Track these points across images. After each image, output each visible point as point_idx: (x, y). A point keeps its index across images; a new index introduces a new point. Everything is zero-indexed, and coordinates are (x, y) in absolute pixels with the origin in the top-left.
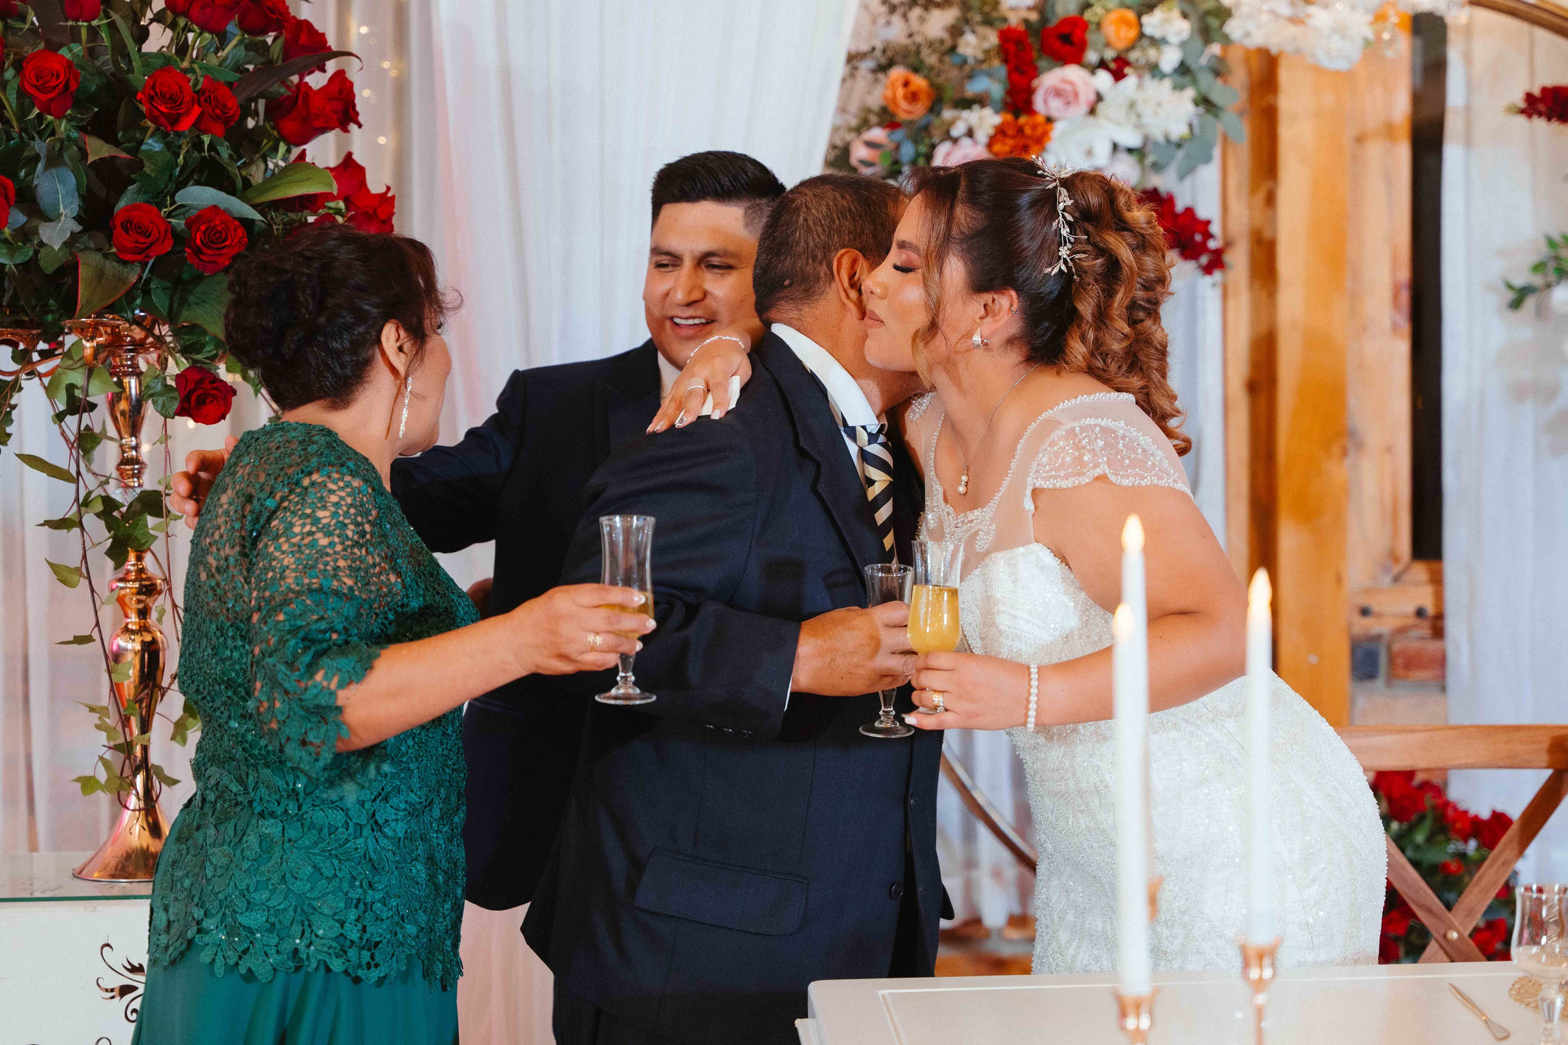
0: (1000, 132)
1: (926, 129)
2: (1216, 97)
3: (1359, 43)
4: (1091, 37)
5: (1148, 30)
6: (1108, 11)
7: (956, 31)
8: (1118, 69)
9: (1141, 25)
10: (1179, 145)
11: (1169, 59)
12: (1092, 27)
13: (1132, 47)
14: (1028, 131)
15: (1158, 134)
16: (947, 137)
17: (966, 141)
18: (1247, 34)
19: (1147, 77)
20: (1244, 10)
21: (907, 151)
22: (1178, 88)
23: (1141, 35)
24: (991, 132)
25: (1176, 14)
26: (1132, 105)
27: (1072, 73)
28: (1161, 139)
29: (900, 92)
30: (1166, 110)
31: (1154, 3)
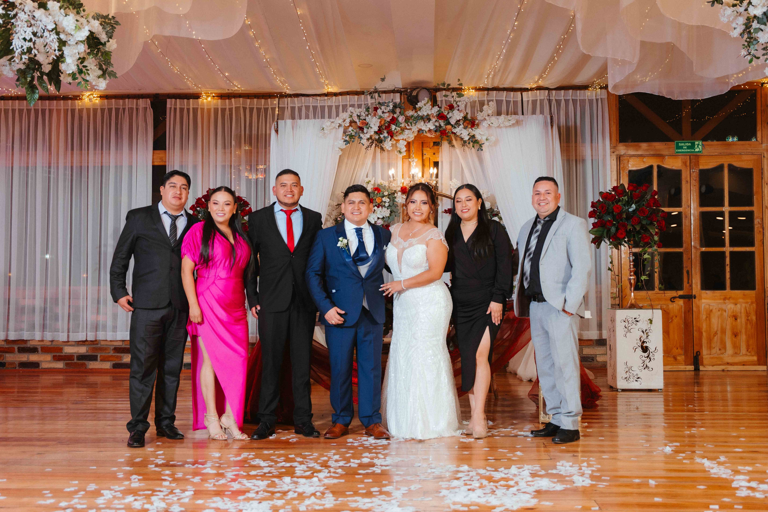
8: (378, 206)
13: (380, 203)
19: (383, 207)
22: (388, 209)
23: (382, 201)
25: (387, 198)
30: (386, 212)
31: (383, 196)
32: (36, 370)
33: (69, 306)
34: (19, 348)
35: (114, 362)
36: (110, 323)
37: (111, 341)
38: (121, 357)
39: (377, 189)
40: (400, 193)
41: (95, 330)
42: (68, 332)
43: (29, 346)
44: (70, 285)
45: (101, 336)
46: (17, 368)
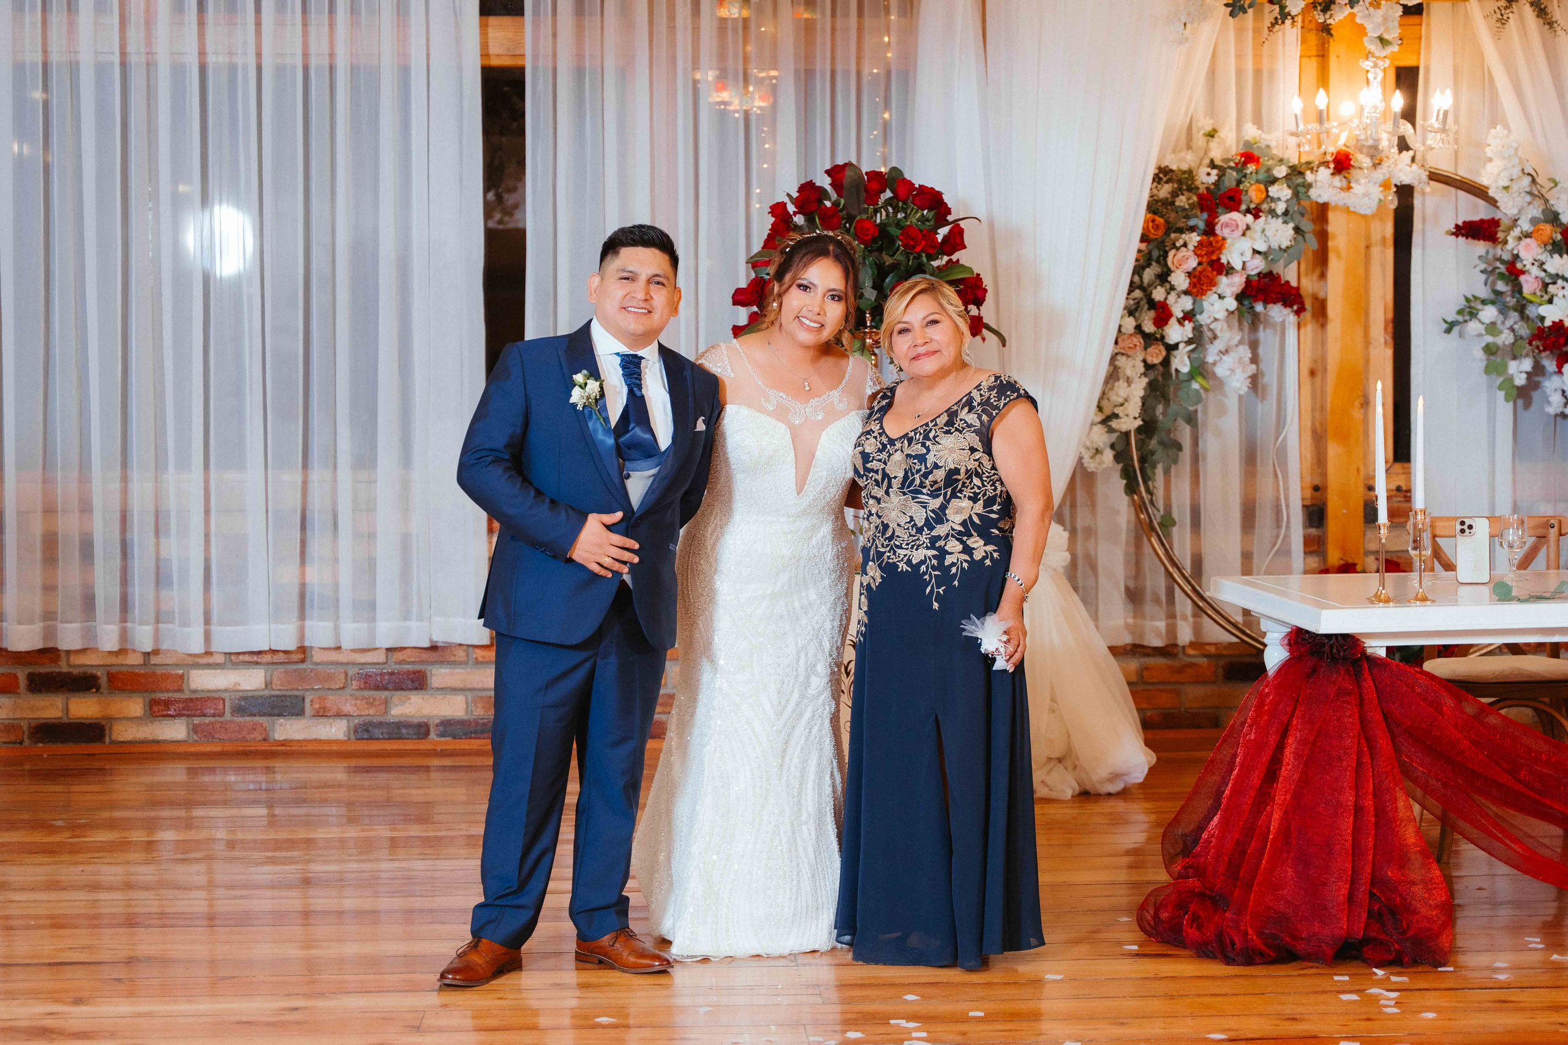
0: (1200, 243)
1: (1163, 242)
2: (1302, 228)
3: (1377, 200)
4: (1243, 197)
5: (1271, 194)
6: (1251, 185)
7: (1175, 194)
8: (1256, 213)
9: (1267, 191)
10: (1285, 251)
11: (1280, 208)
12: (1244, 193)
13: (1263, 202)
14: (1214, 244)
15: (1275, 245)
16: (1174, 246)
17: (1183, 249)
18: (1320, 196)
19: (1270, 217)
20: (1318, 184)
21: (1155, 254)
22: (1285, 222)
23: (1268, 196)
24: (1196, 244)
25: (1285, 185)
26: (1263, 231)
27: (1235, 215)
28: (1277, 248)
29: (1151, 224)
30: (1280, 233)
31: (1274, 181)
32: (95, 748)
33: (207, 536)
34: (31, 677)
35: (362, 719)
36: (346, 595)
37: (353, 651)
38: (386, 702)
39: (1249, 157)
40: (1324, 173)
41: (295, 613)
42: (207, 621)
43: (65, 669)
44: (206, 466)
45: (319, 634)
46: (27, 742)
